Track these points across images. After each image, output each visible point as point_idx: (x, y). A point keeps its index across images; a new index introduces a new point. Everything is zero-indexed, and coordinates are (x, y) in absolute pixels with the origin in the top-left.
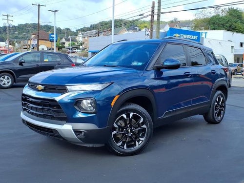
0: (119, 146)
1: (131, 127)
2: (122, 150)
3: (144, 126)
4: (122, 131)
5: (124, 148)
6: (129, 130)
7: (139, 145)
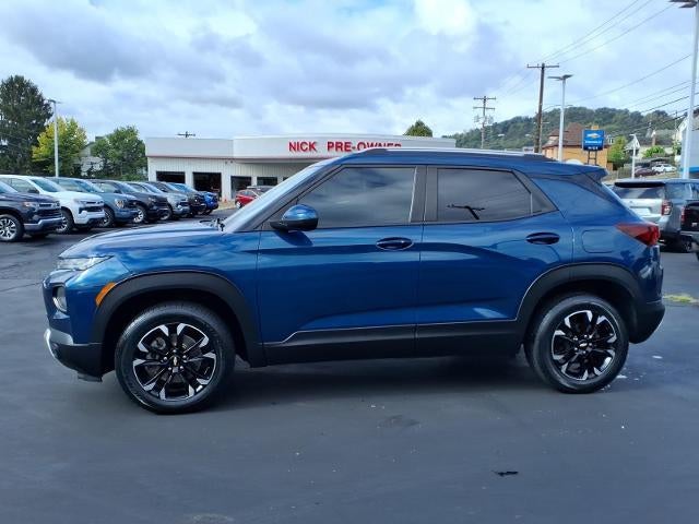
0: (149, 392)
1: (180, 354)
2: (155, 400)
3: (210, 355)
4: (159, 360)
5: (159, 397)
6: (175, 361)
7: (196, 393)
